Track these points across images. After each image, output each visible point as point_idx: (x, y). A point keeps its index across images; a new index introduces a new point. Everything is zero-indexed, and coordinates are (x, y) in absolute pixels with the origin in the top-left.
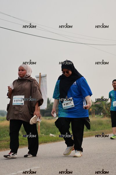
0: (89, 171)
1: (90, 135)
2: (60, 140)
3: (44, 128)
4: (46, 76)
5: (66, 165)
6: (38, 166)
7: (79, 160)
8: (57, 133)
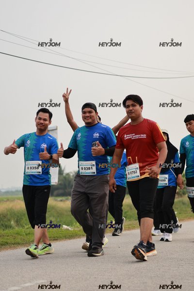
0: (129, 287)
1: (130, 226)
2: (80, 236)
3: (54, 216)
4: (57, 129)
5: (90, 277)
6: (43, 279)
7: (112, 269)
8: (74, 224)
